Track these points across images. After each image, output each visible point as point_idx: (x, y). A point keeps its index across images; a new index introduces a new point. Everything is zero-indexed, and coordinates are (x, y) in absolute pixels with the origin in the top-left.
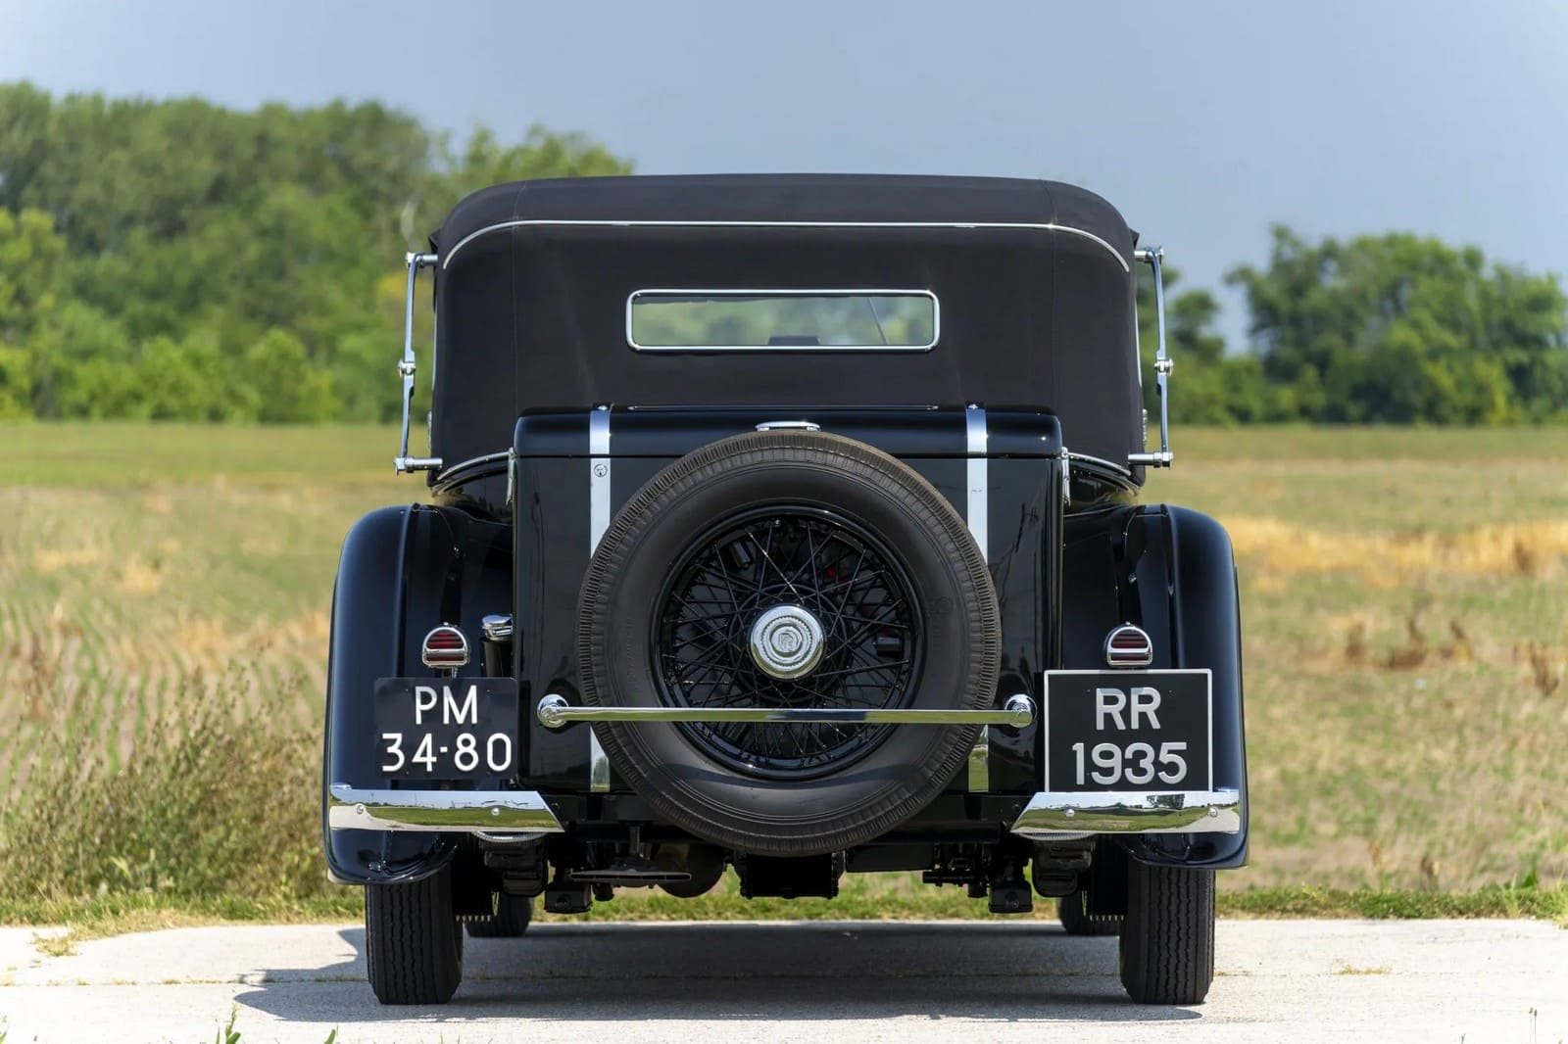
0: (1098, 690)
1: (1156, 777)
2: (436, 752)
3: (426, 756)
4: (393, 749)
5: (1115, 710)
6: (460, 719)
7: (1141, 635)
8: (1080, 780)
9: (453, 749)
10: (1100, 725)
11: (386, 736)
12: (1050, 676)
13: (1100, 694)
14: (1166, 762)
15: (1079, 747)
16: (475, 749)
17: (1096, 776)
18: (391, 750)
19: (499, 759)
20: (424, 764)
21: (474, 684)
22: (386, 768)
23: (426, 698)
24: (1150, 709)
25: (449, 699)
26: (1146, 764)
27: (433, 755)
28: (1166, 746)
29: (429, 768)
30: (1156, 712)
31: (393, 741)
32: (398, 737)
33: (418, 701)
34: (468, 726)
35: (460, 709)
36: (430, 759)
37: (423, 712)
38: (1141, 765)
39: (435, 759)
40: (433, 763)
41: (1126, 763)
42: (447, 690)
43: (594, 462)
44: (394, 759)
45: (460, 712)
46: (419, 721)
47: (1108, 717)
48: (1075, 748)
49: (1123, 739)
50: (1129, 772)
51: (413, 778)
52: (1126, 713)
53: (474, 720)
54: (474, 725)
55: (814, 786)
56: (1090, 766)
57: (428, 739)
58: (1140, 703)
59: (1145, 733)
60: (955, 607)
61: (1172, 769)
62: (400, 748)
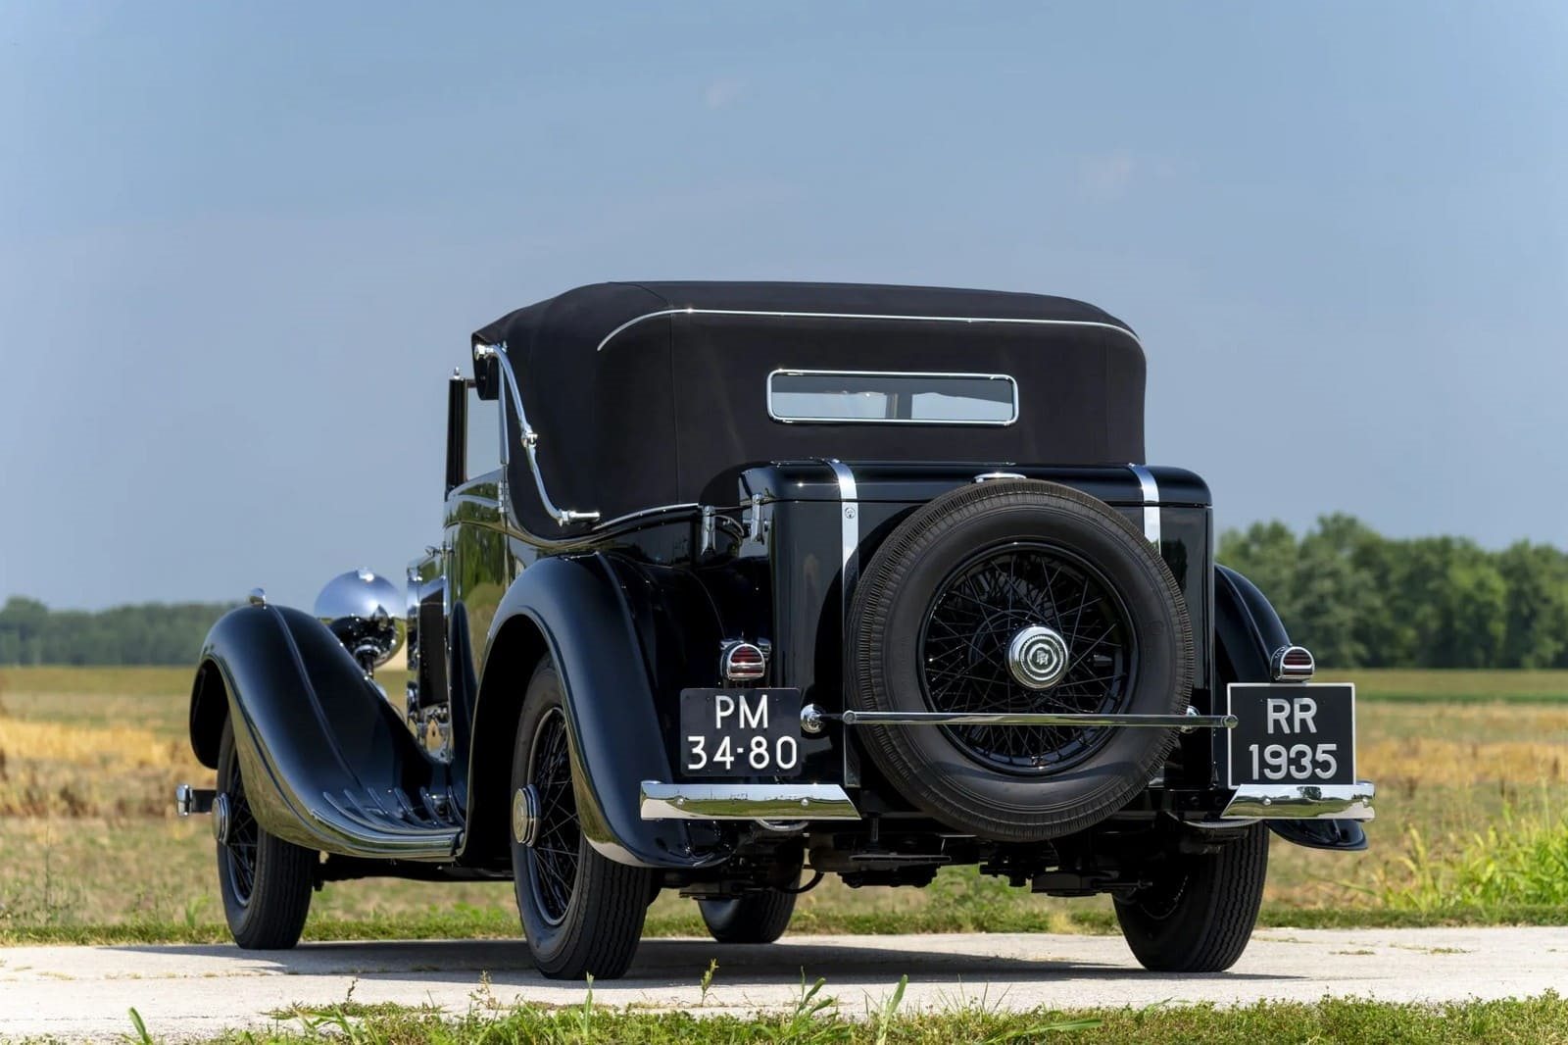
0: (1269, 700)
1: (1314, 772)
2: (733, 752)
3: (725, 756)
4: (697, 750)
5: (1282, 716)
6: (754, 724)
7: (1306, 654)
8: (1256, 776)
9: (748, 750)
10: (1271, 730)
11: (692, 739)
12: (1232, 688)
13: (1271, 703)
14: (1321, 761)
15: (1254, 748)
16: (766, 750)
17: (1267, 772)
18: (695, 750)
19: (786, 758)
20: (724, 763)
21: (767, 693)
22: (692, 767)
23: (725, 706)
24: (1309, 716)
25: (744, 707)
26: (1306, 761)
27: (731, 755)
28: (1321, 747)
29: (728, 767)
30: (1313, 718)
31: (698, 743)
32: (702, 739)
33: (718, 708)
34: (760, 730)
35: (753, 715)
36: (729, 759)
37: (722, 718)
38: (1302, 764)
39: (732, 759)
40: (731, 762)
41: (1291, 762)
42: (742, 699)
43: (844, 505)
44: (697, 759)
45: (753, 718)
46: (719, 726)
47: (1277, 722)
48: (1251, 748)
49: (1288, 741)
50: (1293, 768)
51: (715, 774)
52: (1290, 720)
53: (766, 725)
54: (766, 729)
55: (1052, 780)
56: (1263, 764)
57: (727, 741)
58: (1301, 711)
59: (1304, 736)
60: (1165, 629)
61: (1325, 766)
62: (703, 749)
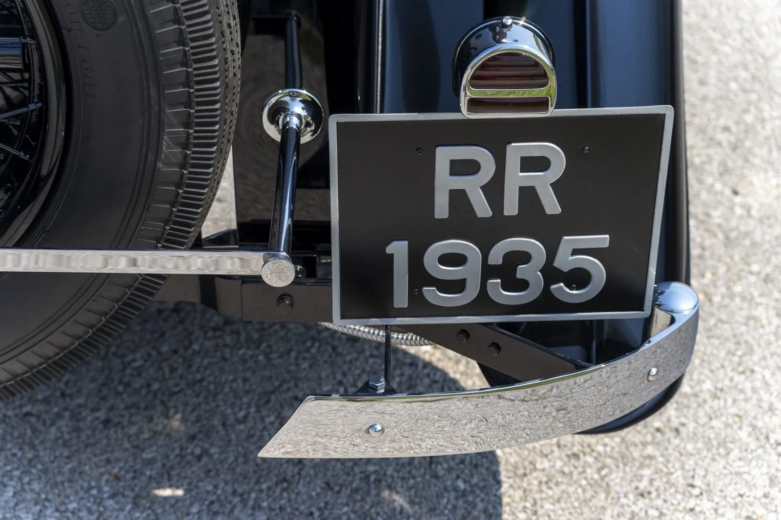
0: (440, 149)
1: (546, 290)
5: (473, 184)
8: (401, 299)
10: (442, 209)
12: (341, 125)
13: (444, 156)
14: (566, 269)
15: (399, 249)
17: (431, 293)
24: (543, 181)
26: (528, 272)
28: (569, 241)
30: (555, 184)
38: (519, 275)
41: (488, 271)
47: (458, 198)
48: (389, 250)
49: (486, 232)
50: (494, 284)
52: (494, 189)
58: (523, 170)
59: (530, 221)
61: (579, 278)
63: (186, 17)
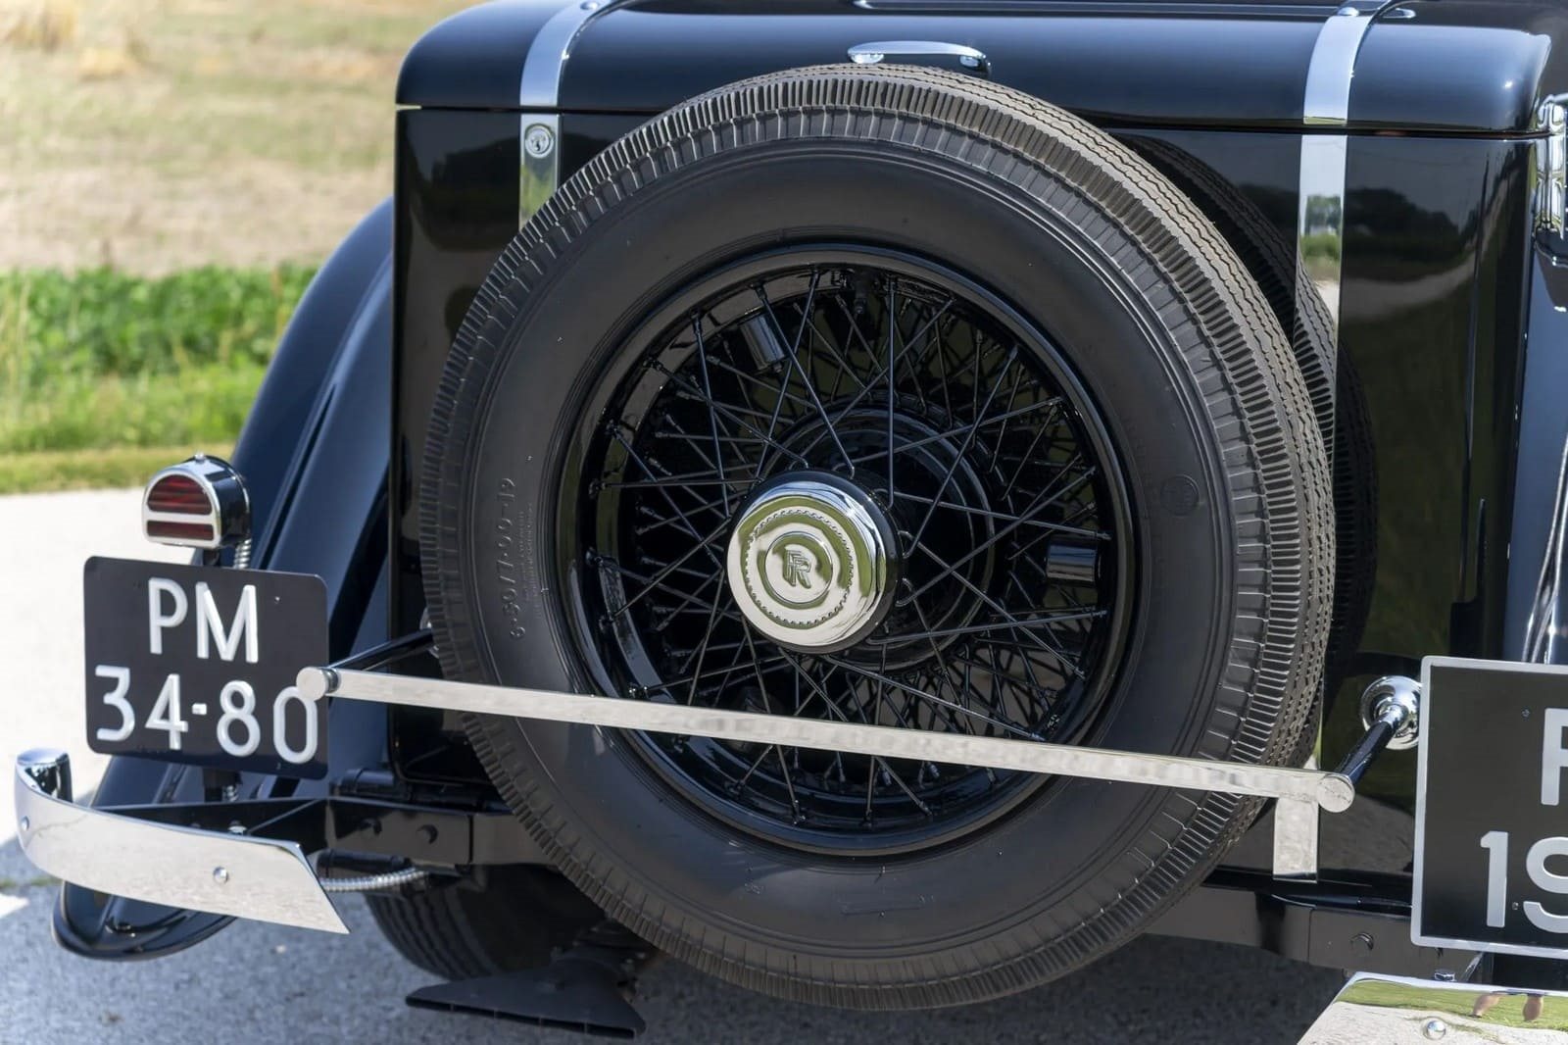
0: (1549, 711)
2: (186, 714)
3: (168, 719)
4: (116, 699)
6: (227, 652)
8: (1497, 916)
9: (216, 712)
10: (1550, 792)
11: (102, 671)
12: (1435, 670)
13: (1555, 720)
15: (1496, 843)
16: (255, 713)
17: (1534, 911)
18: (110, 699)
19: (296, 741)
20: (165, 734)
21: (250, 583)
22: (103, 735)
23: (168, 605)
25: (207, 609)
27: (182, 719)
29: (175, 744)
31: (111, 684)
32: (123, 675)
33: (154, 607)
34: (239, 668)
35: (227, 630)
36: (177, 725)
37: (164, 630)
39: (184, 727)
40: (183, 735)
42: (204, 592)
43: (526, 120)
44: (117, 717)
45: (227, 637)
46: (156, 647)
48: (1485, 842)
53: (253, 655)
54: (252, 666)
56: (1521, 887)
57: (173, 682)
60: (1202, 503)
63: (1267, 485)
